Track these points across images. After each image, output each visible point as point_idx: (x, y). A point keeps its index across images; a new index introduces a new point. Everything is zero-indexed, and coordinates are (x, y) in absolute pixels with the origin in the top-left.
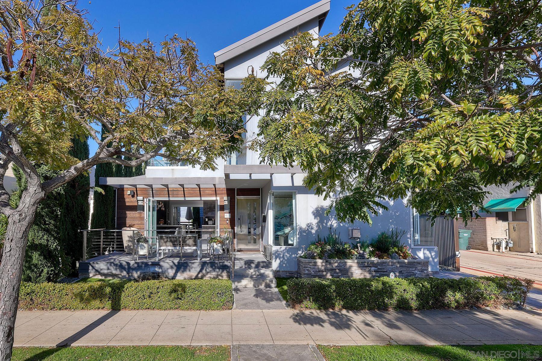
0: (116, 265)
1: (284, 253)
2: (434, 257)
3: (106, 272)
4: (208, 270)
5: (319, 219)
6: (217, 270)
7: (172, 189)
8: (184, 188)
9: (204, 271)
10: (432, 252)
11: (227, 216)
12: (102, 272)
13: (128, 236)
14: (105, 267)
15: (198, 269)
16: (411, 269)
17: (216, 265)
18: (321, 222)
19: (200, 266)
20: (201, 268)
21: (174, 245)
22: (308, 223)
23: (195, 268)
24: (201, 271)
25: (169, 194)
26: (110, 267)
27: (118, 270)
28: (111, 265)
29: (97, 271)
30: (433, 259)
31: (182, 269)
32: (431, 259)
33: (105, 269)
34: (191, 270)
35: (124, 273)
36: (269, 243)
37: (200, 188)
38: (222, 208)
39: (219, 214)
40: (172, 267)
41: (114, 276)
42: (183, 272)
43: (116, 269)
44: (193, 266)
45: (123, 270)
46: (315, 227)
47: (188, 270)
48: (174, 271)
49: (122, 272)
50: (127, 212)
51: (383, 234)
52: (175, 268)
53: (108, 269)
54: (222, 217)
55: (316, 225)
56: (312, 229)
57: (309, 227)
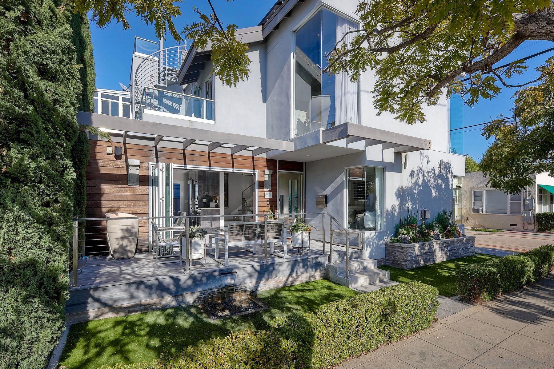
0: (150, 287)
1: (373, 240)
3: (126, 304)
4: (299, 272)
5: (400, 201)
6: (310, 270)
7: (190, 152)
8: (209, 152)
9: (294, 275)
11: (268, 195)
12: (117, 305)
13: (122, 230)
14: (125, 295)
15: (288, 272)
17: (309, 264)
18: (401, 204)
19: (290, 267)
20: (290, 270)
21: (247, 239)
22: (393, 204)
23: (283, 271)
24: (290, 274)
25: (185, 160)
26: (136, 293)
28: (137, 288)
29: (105, 305)
31: (266, 276)
33: (123, 299)
34: (279, 275)
35: (168, 299)
37: (232, 155)
38: (262, 185)
39: (257, 192)
40: (250, 276)
41: (146, 309)
42: (268, 279)
43: (150, 295)
44: (281, 268)
45: (164, 294)
46: (397, 209)
47: (274, 276)
48: (254, 281)
49: (162, 297)
50: (102, 185)
51: (439, 215)
52: (256, 275)
53: (132, 297)
54: (262, 197)
55: (398, 206)
56: (395, 211)
57: (393, 209)
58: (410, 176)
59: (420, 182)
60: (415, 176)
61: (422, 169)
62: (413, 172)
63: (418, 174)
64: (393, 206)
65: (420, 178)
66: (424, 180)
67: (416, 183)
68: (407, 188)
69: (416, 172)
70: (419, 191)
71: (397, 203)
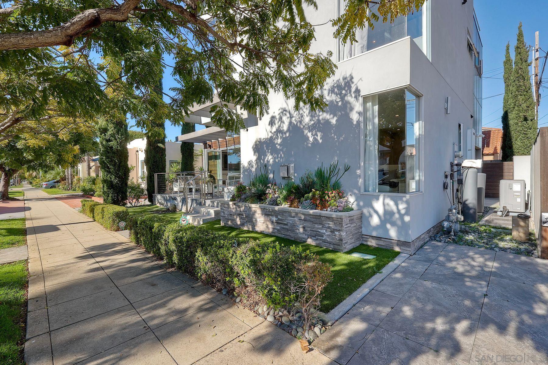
2: (403, 212)
5: (257, 155)
10: (399, 202)
16: (316, 226)
18: (259, 159)
22: (250, 160)
30: (402, 216)
32: (397, 216)
46: (254, 165)
55: (256, 162)
56: (252, 167)
57: (250, 165)
58: (269, 125)
59: (285, 127)
60: (276, 122)
61: (287, 109)
62: (273, 118)
63: (281, 118)
64: (249, 162)
65: (285, 121)
66: (291, 123)
67: (279, 131)
68: (266, 139)
69: (278, 117)
70: (284, 140)
71: (254, 158)
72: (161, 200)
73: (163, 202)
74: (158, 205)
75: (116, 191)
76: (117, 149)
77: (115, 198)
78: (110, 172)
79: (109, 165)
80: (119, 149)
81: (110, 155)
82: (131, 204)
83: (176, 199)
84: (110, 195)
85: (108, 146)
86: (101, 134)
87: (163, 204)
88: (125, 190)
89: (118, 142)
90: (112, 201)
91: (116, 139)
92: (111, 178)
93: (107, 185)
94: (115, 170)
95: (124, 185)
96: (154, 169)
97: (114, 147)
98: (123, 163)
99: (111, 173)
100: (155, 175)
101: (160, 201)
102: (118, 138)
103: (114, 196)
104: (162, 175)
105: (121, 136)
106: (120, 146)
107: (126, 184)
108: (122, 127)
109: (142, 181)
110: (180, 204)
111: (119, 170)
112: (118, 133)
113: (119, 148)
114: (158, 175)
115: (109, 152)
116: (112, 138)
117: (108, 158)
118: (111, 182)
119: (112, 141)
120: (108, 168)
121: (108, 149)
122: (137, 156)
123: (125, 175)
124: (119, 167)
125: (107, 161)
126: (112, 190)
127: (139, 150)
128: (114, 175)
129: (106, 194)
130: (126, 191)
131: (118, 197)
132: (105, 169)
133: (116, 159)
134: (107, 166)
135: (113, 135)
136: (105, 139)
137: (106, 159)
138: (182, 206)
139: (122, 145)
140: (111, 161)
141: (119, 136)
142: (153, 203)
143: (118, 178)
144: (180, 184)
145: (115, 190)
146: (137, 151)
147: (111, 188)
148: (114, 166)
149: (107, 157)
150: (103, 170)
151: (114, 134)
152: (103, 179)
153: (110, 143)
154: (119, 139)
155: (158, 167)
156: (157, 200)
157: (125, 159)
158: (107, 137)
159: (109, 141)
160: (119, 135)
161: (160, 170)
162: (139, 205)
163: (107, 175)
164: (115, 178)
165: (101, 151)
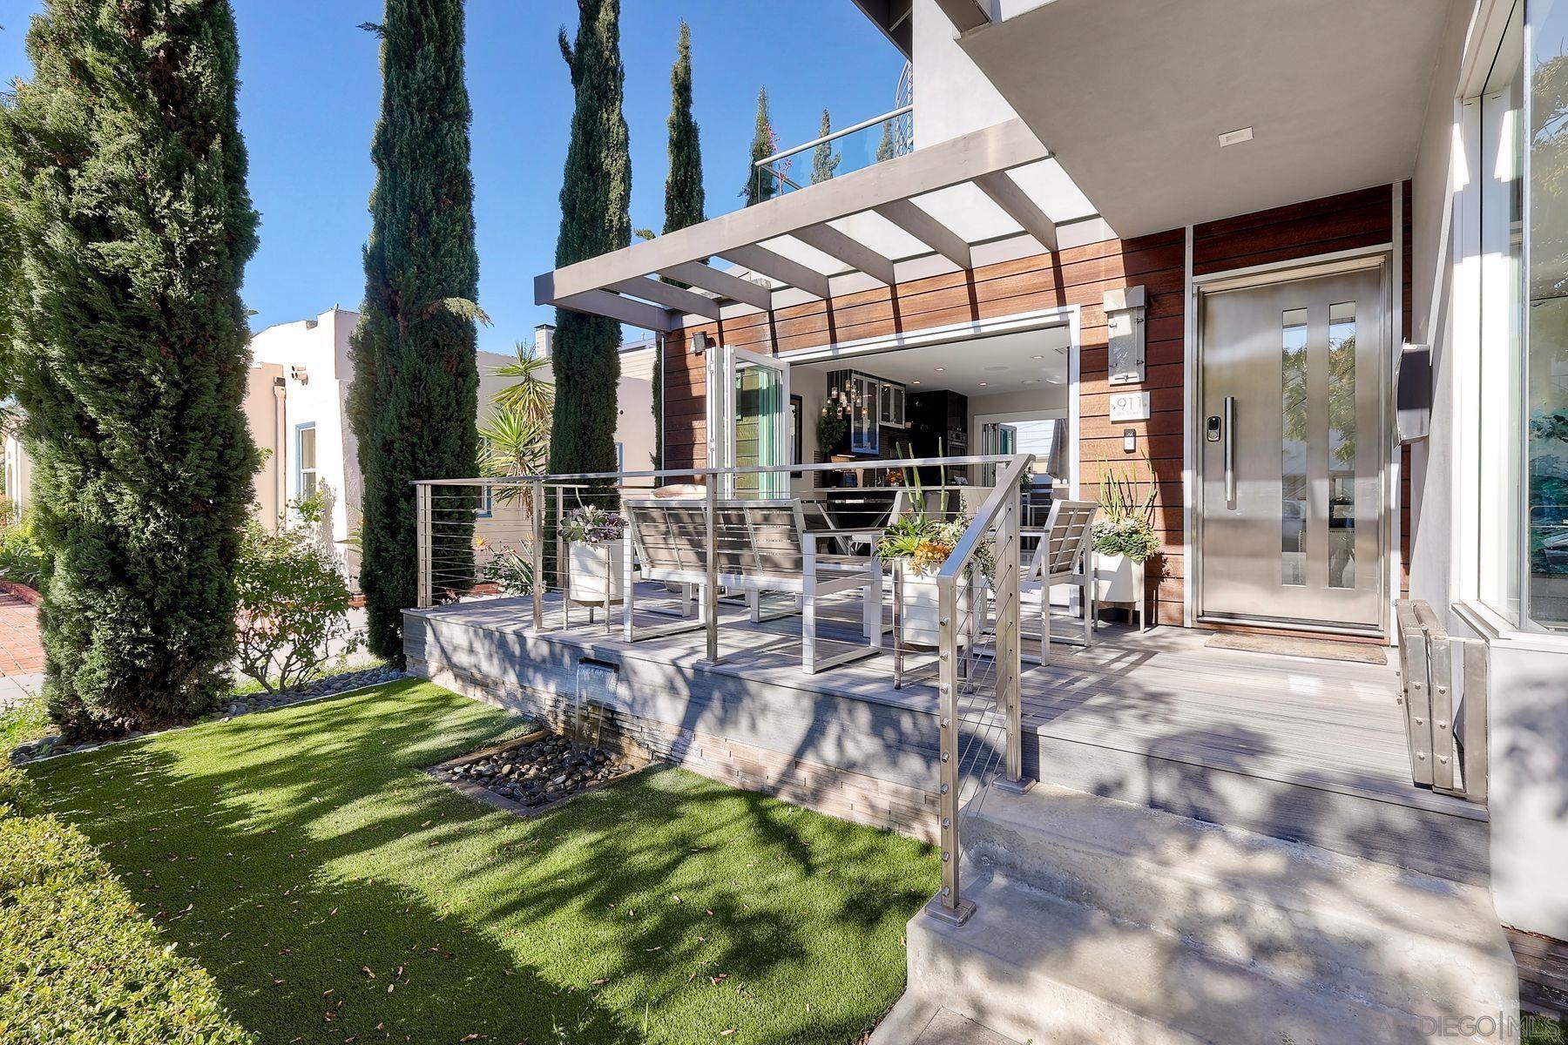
4: (851, 748)
8: (893, 287)
11: (1132, 405)
20: (809, 720)
25: (832, 329)
26: (477, 646)
27: (496, 661)
28: (476, 634)
29: (444, 653)
31: (717, 709)
34: (761, 723)
36: (1462, 591)
37: (969, 272)
40: (669, 688)
47: (745, 720)
48: (681, 710)
54: (1096, 419)
72: (471, 651)
73: (491, 668)
74: (446, 682)
75: (150, 603)
76: (163, 300)
77: (142, 655)
78: (103, 463)
79: (91, 411)
80: (180, 301)
81: (110, 332)
82: (262, 679)
83: (615, 667)
84: (95, 636)
85: (94, 271)
86: (29, 175)
87: (483, 684)
88: (221, 591)
89: (168, 246)
90: (111, 677)
91: (157, 227)
92: (108, 509)
93: (76, 556)
94: (144, 448)
95: (211, 555)
96: (413, 454)
97: (138, 280)
98: (206, 405)
99: (110, 468)
100: (420, 491)
101: (462, 658)
102: (177, 216)
103: (131, 639)
104: (457, 489)
105: (197, 203)
106: (186, 277)
107: (228, 552)
108: (203, 149)
109: (302, 523)
110: (669, 712)
111: (176, 450)
112: (172, 176)
113: (179, 290)
114: (436, 490)
115: (94, 317)
116: (122, 209)
117: (86, 359)
118: (112, 538)
119: (123, 234)
120: (88, 428)
121: (84, 286)
122: (280, 404)
123: (221, 489)
124: (177, 425)
125: (77, 378)
126: (110, 602)
127: (287, 376)
128: (133, 483)
129: (65, 630)
130: (226, 601)
131: (159, 647)
132: (61, 444)
133: (155, 371)
134: (80, 418)
135: (131, 192)
136: (65, 211)
137: (69, 363)
138: (688, 724)
139: (203, 272)
140: (117, 380)
141: (186, 207)
142: (399, 664)
143: (164, 504)
144: (642, 557)
145: (140, 595)
146: (281, 382)
147: (113, 582)
148: (134, 420)
149: (82, 352)
150: (43, 446)
151: (142, 189)
152: (47, 510)
153: (104, 247)
154: (182, 223)
155: (436, 442)
156: (437, 652)
157: (222, 374)
158: (84, 203)
159: (93, 228)
160: (177, 196)
161: (448, 459)
162: (312, 678)
163: (79, 484)
164: (146, 508)
165: (37, 308)
